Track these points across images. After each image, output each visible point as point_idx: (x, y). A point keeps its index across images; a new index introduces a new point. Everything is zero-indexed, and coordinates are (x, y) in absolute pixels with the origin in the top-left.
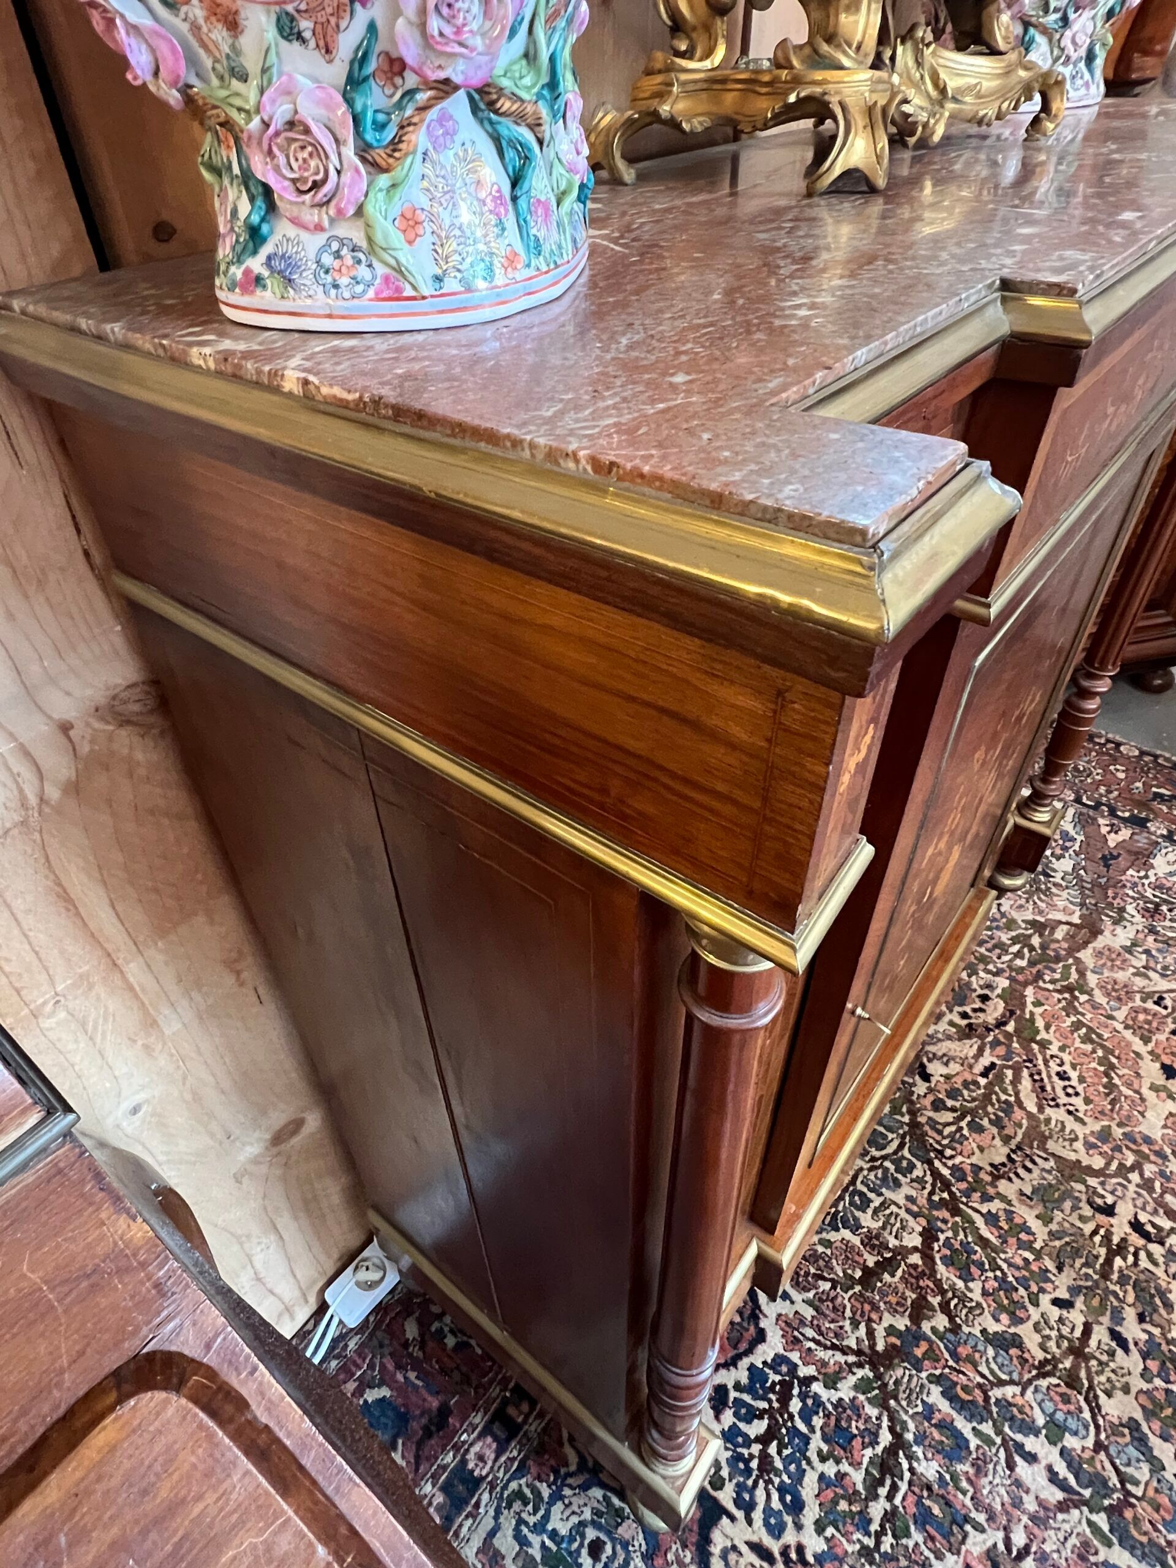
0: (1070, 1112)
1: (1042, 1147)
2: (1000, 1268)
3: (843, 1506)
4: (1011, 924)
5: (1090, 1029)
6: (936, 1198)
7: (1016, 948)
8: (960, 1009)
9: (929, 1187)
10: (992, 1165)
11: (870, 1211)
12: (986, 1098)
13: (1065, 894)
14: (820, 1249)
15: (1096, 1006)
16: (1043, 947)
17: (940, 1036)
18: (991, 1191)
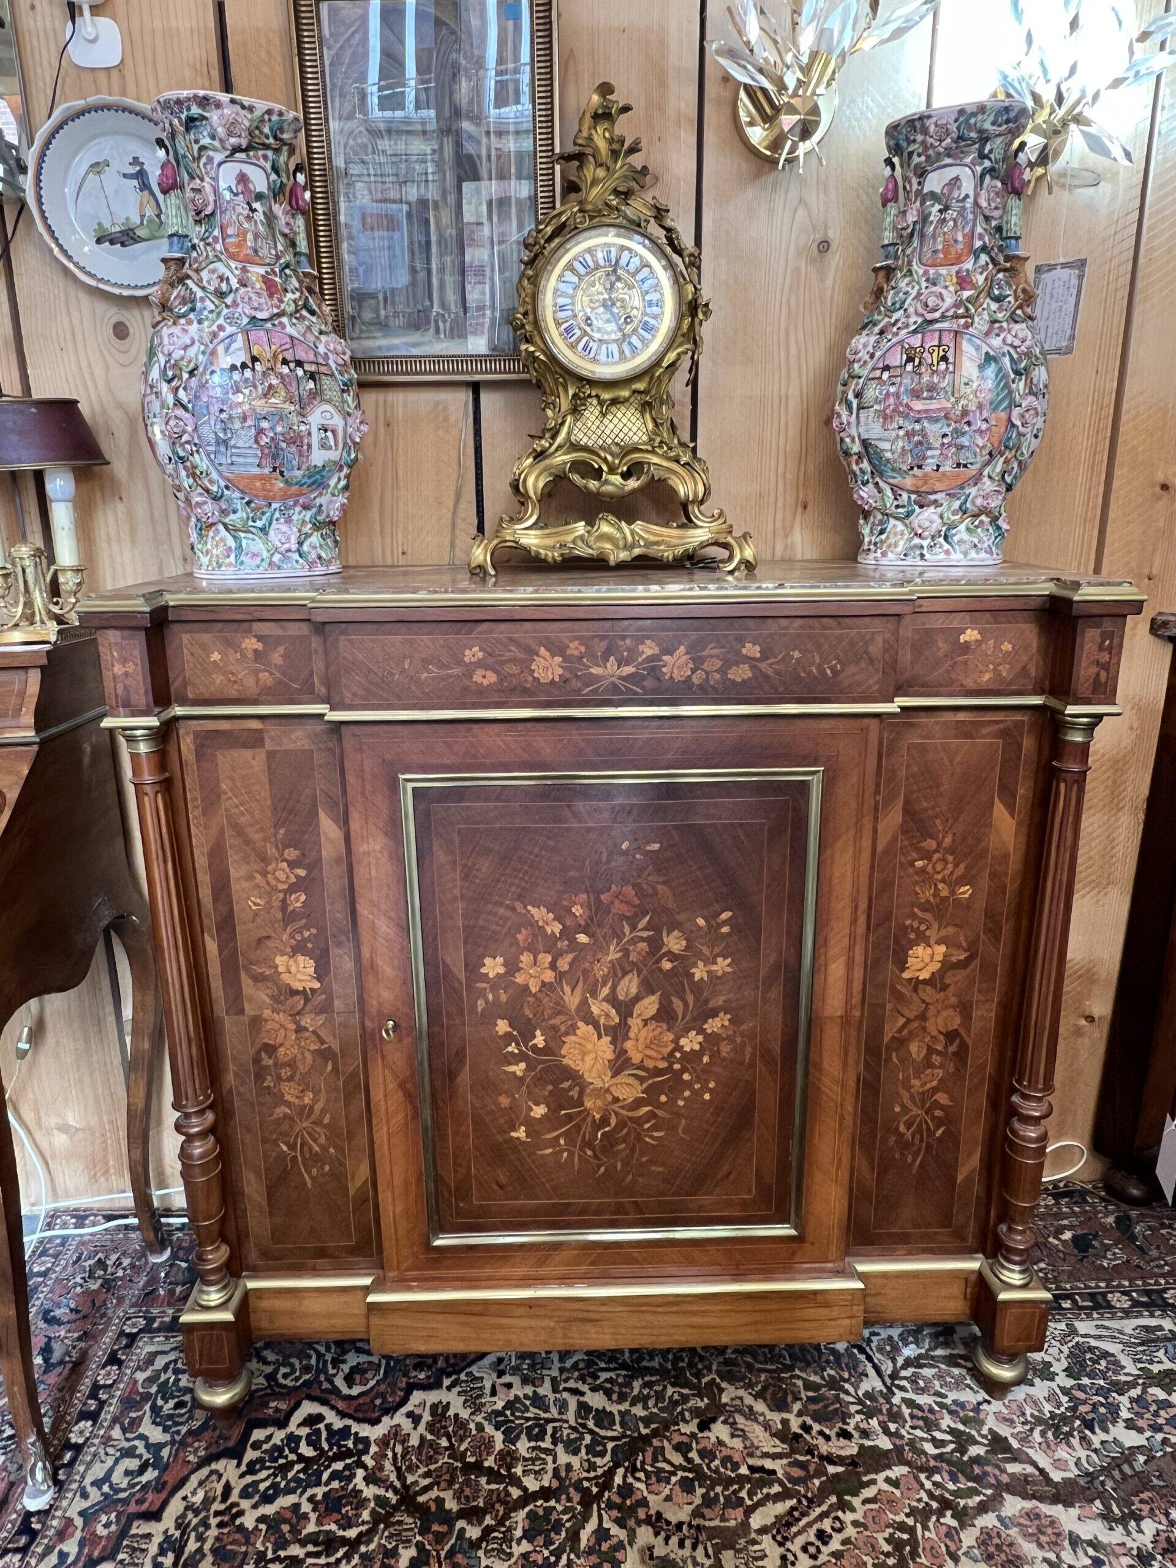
0: (784, 1558)
1: (718, 1550)
2: (558, 1558)
3: (285, 1528)
4: (976, 1421)
5: (913, 1542)
6: (586, 1484)
7: (948, 1437)
8: (809, 1421)
9: (592, 1474)
10: (659, 1515)
11: (533, 1444)
12: (727, 1482)
13: (1082, 1453)
14: (472, 1426)
15: (951, 1534)
16: (976, 1460)
17: (761, 1419)
18: (631, 1523)
